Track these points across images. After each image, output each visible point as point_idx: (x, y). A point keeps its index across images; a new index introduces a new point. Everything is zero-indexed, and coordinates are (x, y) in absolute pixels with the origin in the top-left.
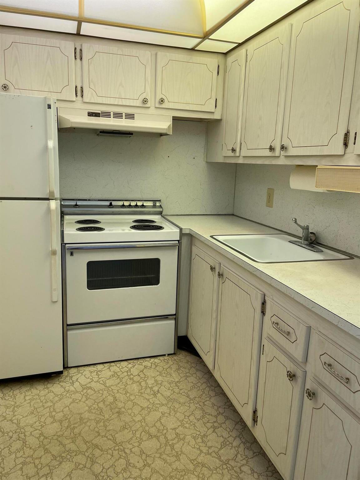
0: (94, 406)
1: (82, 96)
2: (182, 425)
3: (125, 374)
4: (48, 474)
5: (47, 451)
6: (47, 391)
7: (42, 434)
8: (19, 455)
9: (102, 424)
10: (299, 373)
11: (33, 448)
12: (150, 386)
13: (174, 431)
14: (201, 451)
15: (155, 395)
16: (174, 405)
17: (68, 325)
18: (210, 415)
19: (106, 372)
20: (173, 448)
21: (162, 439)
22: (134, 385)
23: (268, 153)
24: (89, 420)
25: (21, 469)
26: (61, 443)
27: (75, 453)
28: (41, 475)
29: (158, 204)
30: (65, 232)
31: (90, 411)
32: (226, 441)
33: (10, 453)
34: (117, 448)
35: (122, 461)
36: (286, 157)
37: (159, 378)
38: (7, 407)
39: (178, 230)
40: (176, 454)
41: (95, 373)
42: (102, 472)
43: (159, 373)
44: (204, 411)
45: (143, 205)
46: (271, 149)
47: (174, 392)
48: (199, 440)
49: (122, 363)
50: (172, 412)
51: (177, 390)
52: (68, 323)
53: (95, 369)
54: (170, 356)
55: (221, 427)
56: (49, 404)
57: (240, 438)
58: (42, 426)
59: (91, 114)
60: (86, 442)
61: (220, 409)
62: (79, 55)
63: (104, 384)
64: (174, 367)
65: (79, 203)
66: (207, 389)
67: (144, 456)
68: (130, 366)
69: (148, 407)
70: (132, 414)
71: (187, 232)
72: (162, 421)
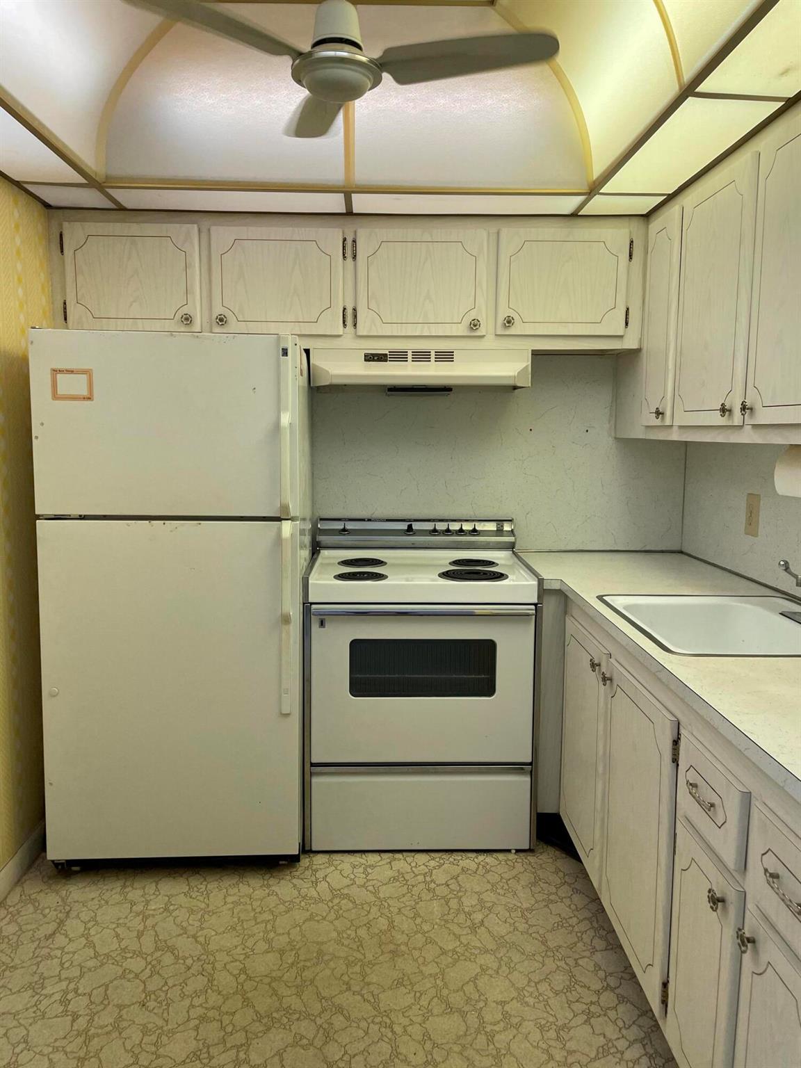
0: (349, 932)
1: (355, 325)
2: (520, 998)
3: (421, 878)
4: (242, 1045)
5: (247, 1003)
6: (267, 891)
7: (243, 970)
8: (197, 1002)
9: (357, 969)
10: (732, 897)
11: (224, 992)
12: (467, 909)
13: (500, 1007)
14: (551, 1057)
15: (474, 929)
16: (509, 954)
17: (312, 765)
18: (585, 986)
19: (382, 868)
20: (490, 1038)
21: (472, 1019)
22: (435, 903)
23: (718, 419)
24: (334, 957)
25: (197, 1028)
26: (275, 993)
27: (297, 1016)
28: (228, 1045)
29: (507, 527)
30: (310, 582)
31: (339, 942)
32: (610, 1045)
33: (183, 996)
34: (378, 1020)
35: (385, 1048)
36: (755, 426)
37: (489, 897)
38: (192, 911)
39: (535, 583)
40: (494, 1052)
41: (361, 870)
42: (341, 1059)
43: (489, 887)
44: (573, 976)
45: (474, 530)
46: (724, 410)
47: (516, 929)
48: (552, 1034)
49: (419, 856)
50: (504, 968)
51: (522, 926)
52: (314, 760)
53: (363, 861)
54: (521, 855)
55: (605, 1015)
56: (267, 916)
57: (644, 1046)
58: (247, 956)
59: (370, 358)
60: (321, 998)
61: (609, 979)
62: (350, 250)
63: (375, 893)
64: (526, 878)
65: (350, 526)
66: (591, 933)
67: (428, 1046)
68: (432, 863)
69: (454, 951)
70: (421, 960)
71: (556, 586)
72: (480, 983)
